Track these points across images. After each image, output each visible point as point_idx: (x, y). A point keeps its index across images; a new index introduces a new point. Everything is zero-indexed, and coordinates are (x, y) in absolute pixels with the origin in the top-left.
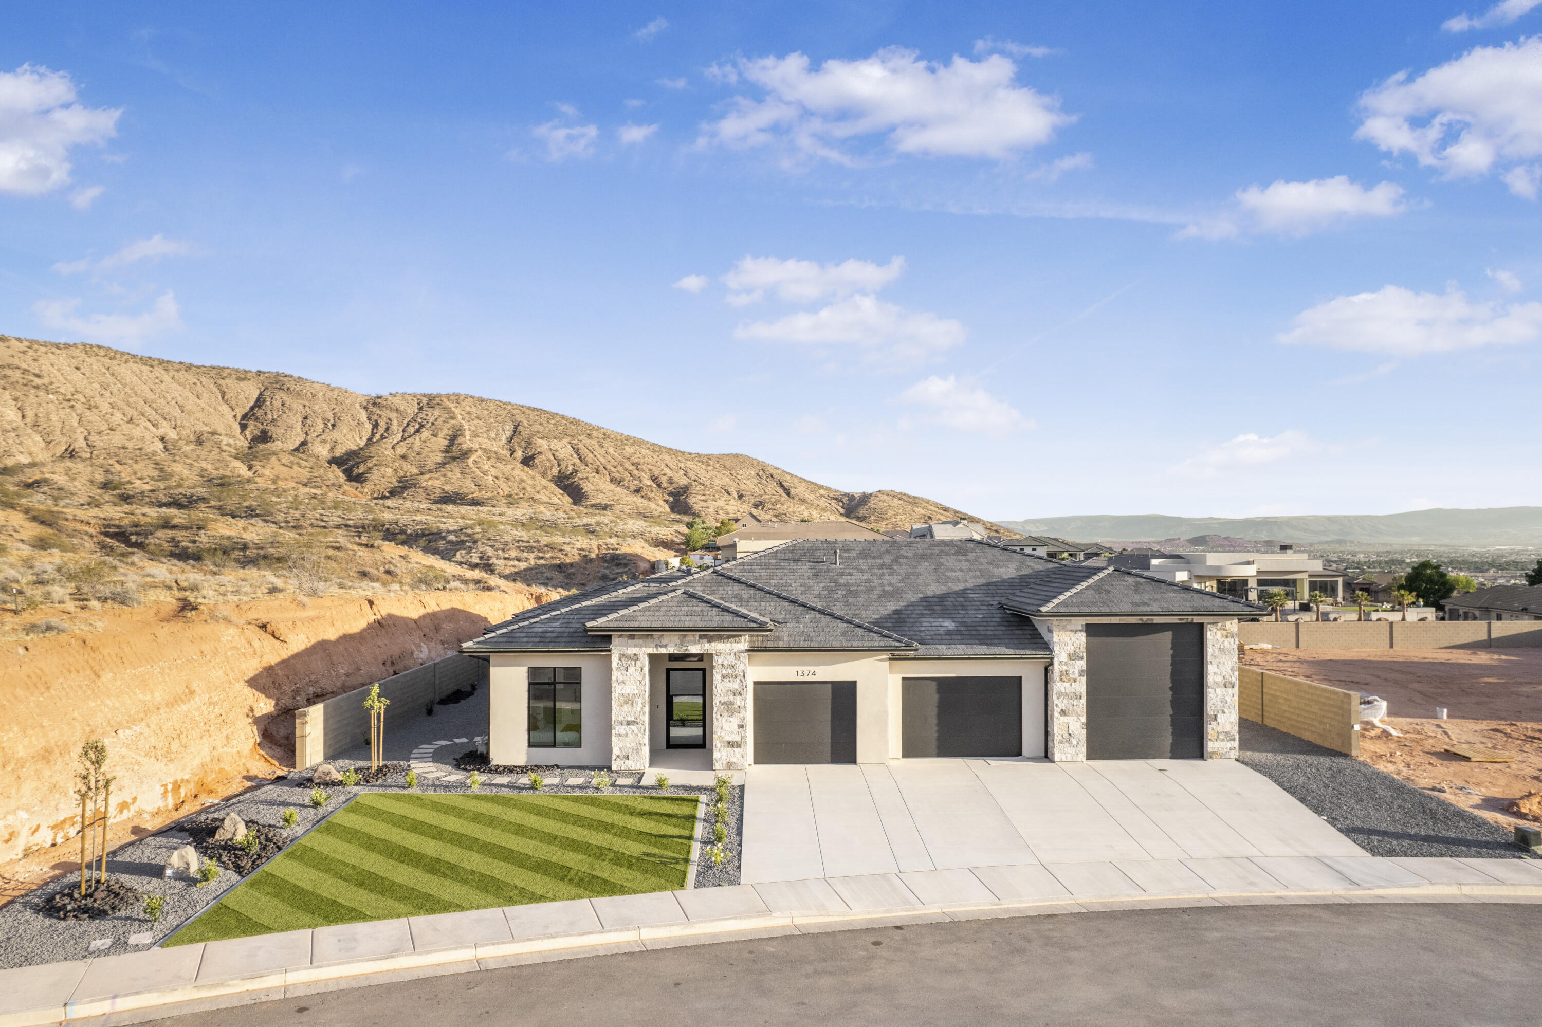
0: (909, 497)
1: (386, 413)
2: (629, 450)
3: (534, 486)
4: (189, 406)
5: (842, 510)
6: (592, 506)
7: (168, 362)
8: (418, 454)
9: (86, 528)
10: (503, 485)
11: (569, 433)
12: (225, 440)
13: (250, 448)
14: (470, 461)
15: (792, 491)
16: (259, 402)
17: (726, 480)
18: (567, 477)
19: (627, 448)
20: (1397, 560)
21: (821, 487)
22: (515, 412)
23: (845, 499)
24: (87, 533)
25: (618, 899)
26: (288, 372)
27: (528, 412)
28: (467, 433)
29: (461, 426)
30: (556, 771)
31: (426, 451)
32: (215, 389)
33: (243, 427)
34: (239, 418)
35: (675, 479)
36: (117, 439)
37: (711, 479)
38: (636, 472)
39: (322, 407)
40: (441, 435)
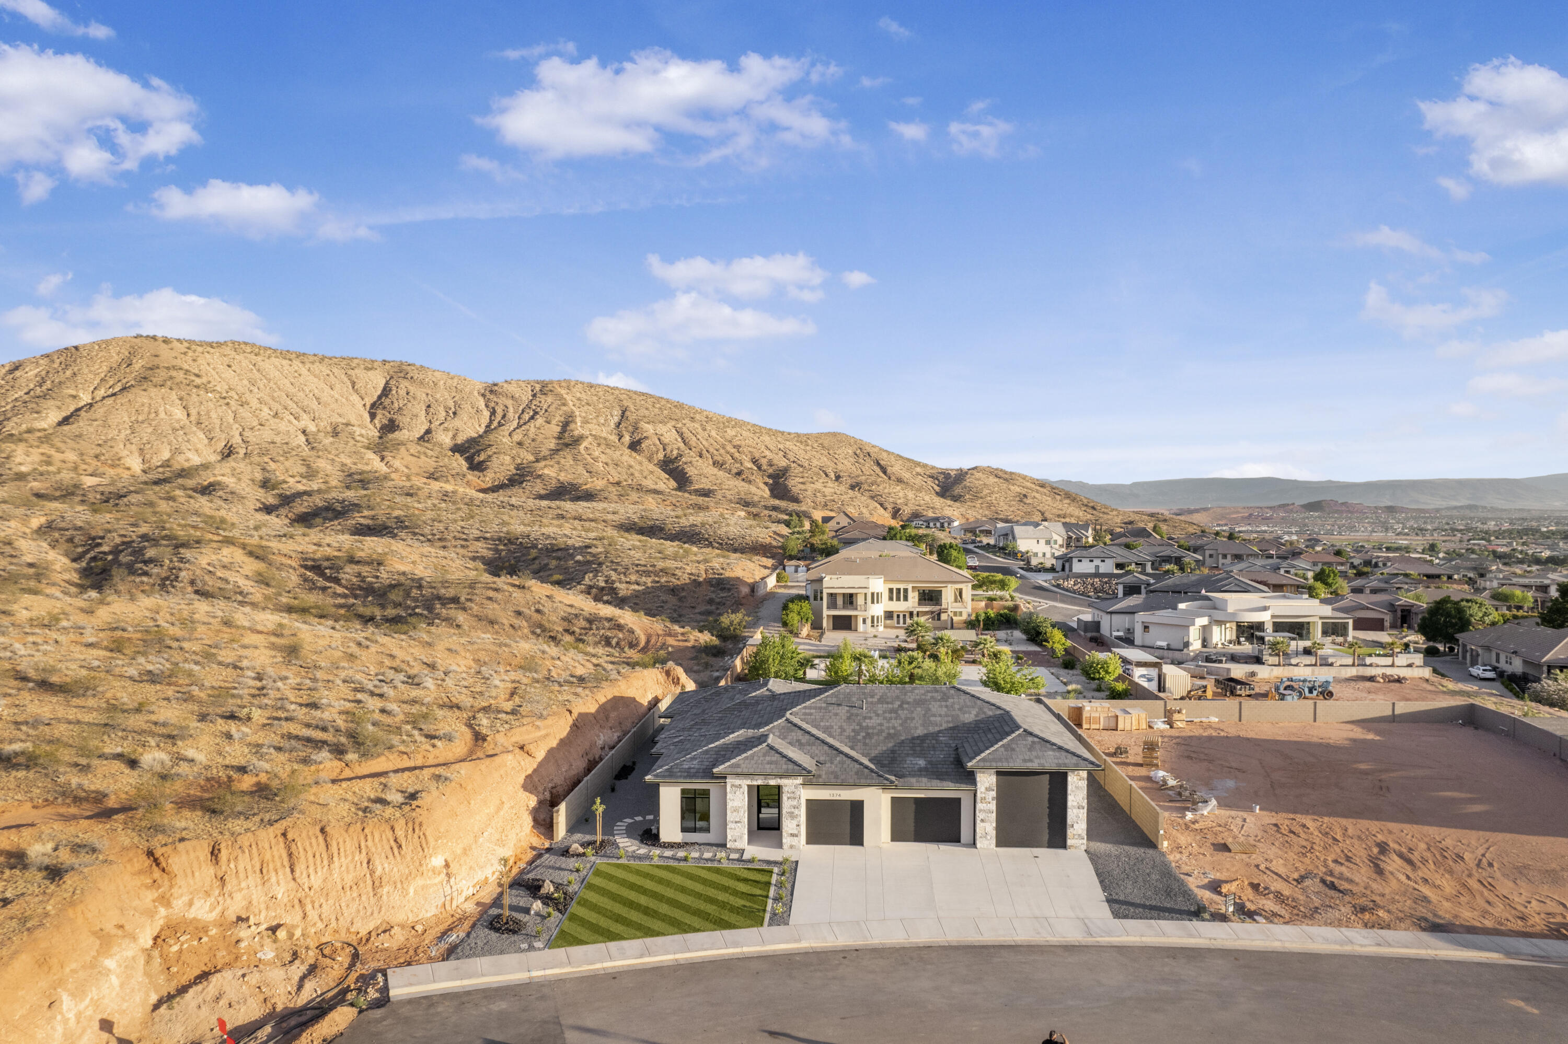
0: (1006, 473)
1: (502, 400)
2: (731, 432)
3: (641, 472)
4: (325, 398)
5: (937, 489)
6: (696, 491)
7: (304, 354)
8: (533, 440)
9: (289, 562)
10: (613, 472)
11: (674, 416)
12: (358, 431)
13: (380, 438)
14: (582, 447)
15: (889, 470)
16: (386, 392)
17: (824, 461)
18: (672, 461)
19: (728, 430)
20: (1531, 530)
21: (918, 464)
22: (623, 397)
23: (941, 477)
24: (291, 567)
25: (733, 931)
26: (410, 362)
27: (634, 396)
28: (578, 420)
29: (573, 412)
30: (697, 847)
31: (540, 438)
32: (346, 379)
33: (373, 416)
34: (368, 407)
35: (775, 462)
36: (267, 435)
37: (809, 460)
38: (737, 455)
39: (443, 395)
40: (554, 422)
